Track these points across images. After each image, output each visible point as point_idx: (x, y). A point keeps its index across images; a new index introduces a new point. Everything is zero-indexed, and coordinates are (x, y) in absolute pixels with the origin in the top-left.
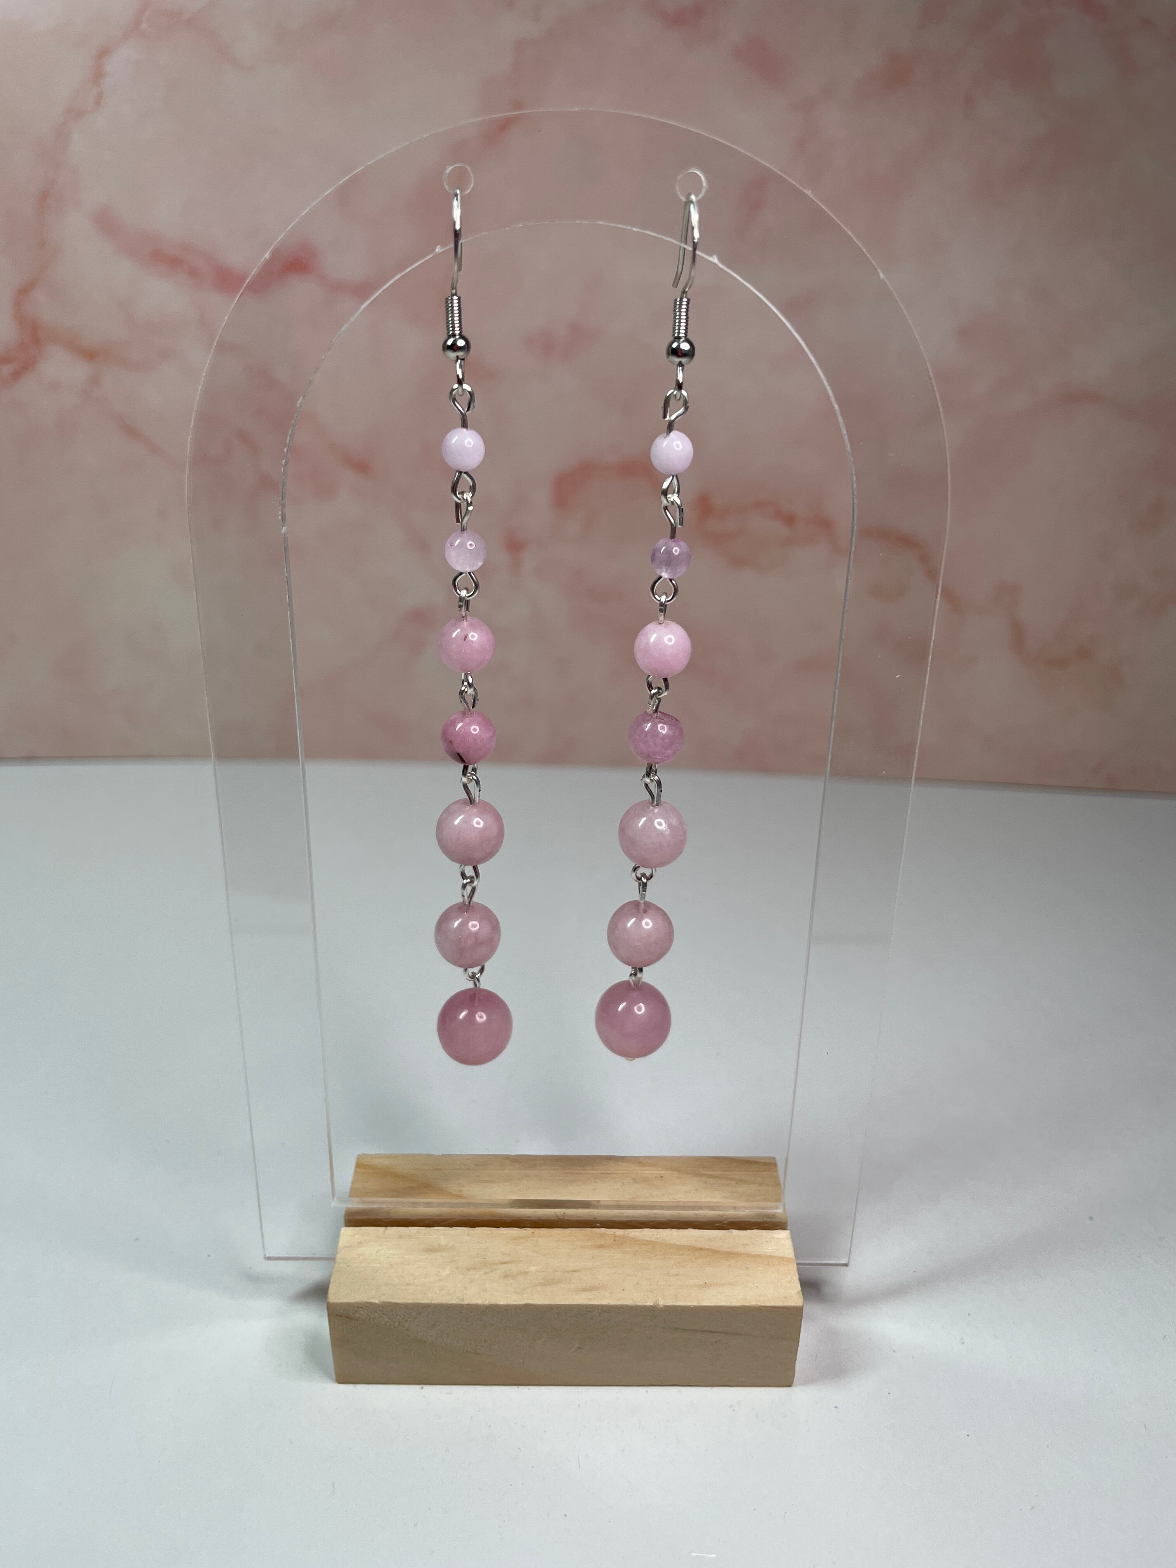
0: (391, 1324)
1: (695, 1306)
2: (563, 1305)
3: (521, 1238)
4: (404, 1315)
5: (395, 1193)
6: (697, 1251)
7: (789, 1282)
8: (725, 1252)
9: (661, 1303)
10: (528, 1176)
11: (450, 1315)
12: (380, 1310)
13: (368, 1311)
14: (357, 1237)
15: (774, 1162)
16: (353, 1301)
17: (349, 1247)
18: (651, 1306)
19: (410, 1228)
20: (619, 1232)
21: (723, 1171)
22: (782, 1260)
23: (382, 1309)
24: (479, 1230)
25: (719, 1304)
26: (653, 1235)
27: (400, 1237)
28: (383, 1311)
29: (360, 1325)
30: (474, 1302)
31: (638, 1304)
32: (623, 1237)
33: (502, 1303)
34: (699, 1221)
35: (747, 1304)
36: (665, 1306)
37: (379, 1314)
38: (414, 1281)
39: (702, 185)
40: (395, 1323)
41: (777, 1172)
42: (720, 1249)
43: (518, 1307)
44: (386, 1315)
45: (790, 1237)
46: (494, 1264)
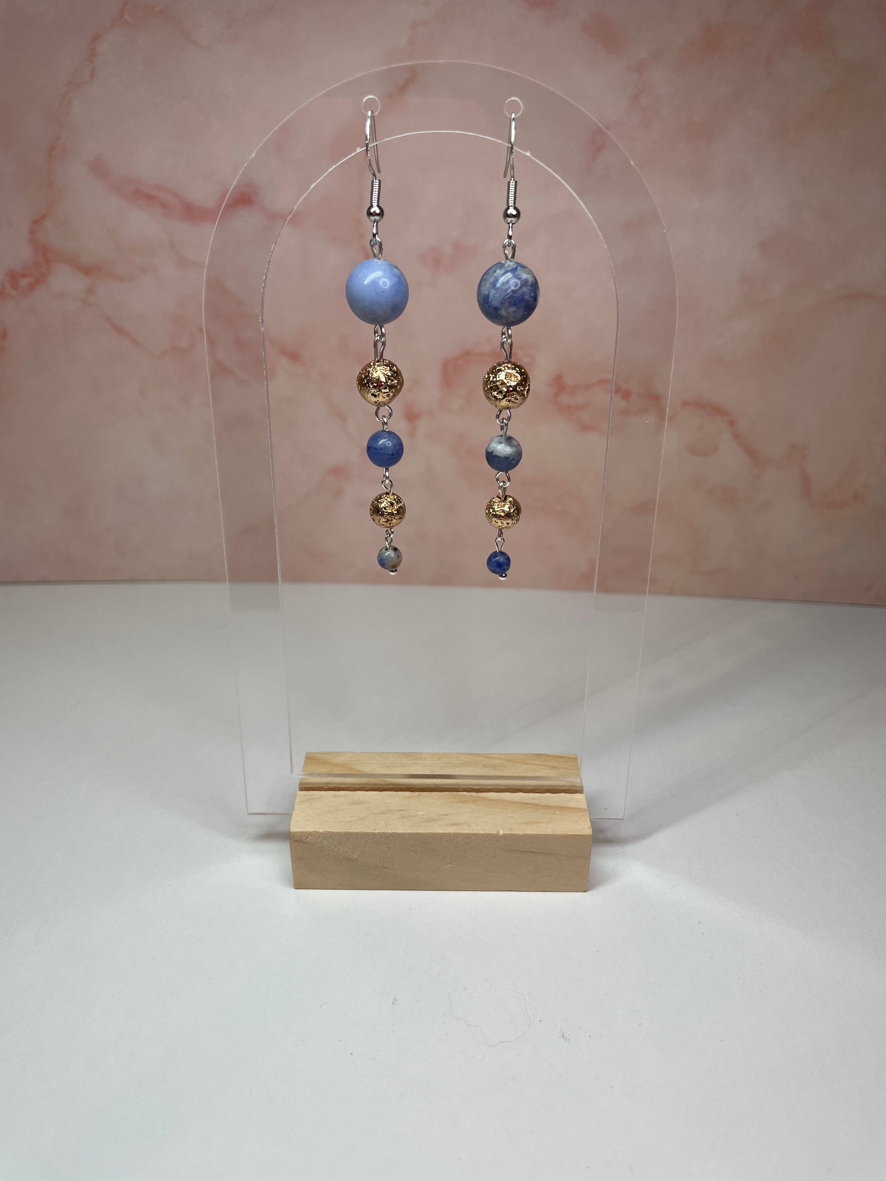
0: (330, 846)
1: (523, 834)
2: (439, 833)
3: (412, 797)
4: (338, 840)
6: (524, 804)
7: (583, 821)
8: (542, 805)
9: (501, 832)
10: (416, 764)
11: (366, 840)
12: (322, 837)
13: (315, 837)
14: (307, 796)
15: (575, 757)
16: (306, 831)
17: (302, 802)
18: (495, 834)
19: (341, 792)
20: (474, 794)
21: (544, 762)
22: (579, 810)
23: (323, 836)
24: (385, 793)
25: (538, 833)
26: (497, 796)
27: (335, 796)
28: (324, 837)
29: (310, 847)
30: (382, 831)
31: (487, 832)
32: (477, 797)
33: (400, 832)
34: (527, 789)
35: (556, 833)
36: (504, 834)
37: (322, 840)
38: (344, 820)
39: (520, 107)
40: (331, 845)
41: (577, 762)
42: (539, 804)
43: (410, 834)
44: (326, 840)
45: (584, 798)
46: (395, 811)
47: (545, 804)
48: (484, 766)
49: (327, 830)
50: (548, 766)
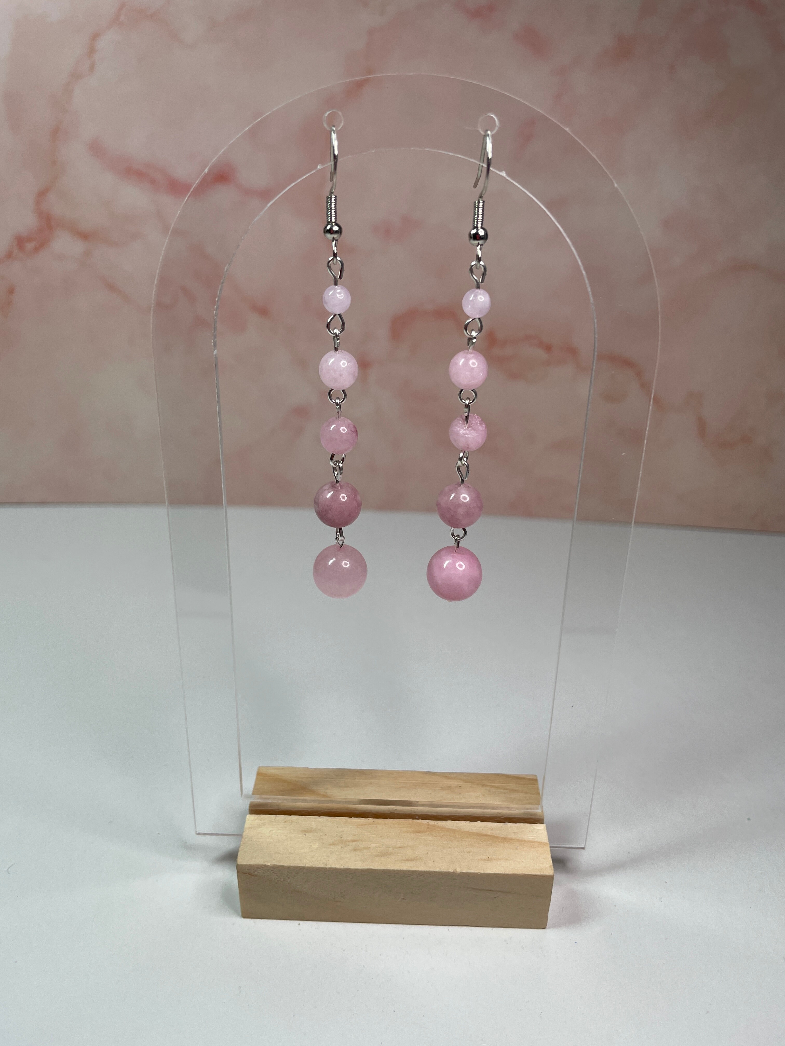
0: (279, 879)
1: (480, 873)
2: (393, 870)
3: (365, 825)
4: (288, 874)
5: (283, 792)
6: (482, 836)
7: (544, 858)
8: (502, 838)
9: (459, 870)
10: (372, 784)
11: (317, 875)
12: (272, 870)
13: (263, 870)
14: (257, 821)
15: (535, 778)
16: (254, 864)
17: (251, 828)
18: (452, 872)
19: (293, 816)
20: (431, 822)
21: (503, 784)
22: (540, 844)
24: (338, 819)
25: (497, 872)
26: (454, 825)
27: (285, 822)
29: (258, 879)
30: (334, 866)
31: (443, 871)
32: (434, 826)
33: (352, 868)
34: (484, 817)
35: (516, 873)
36: (461, 873)
37: (271, 873)
38: (294, 852)
39: (496, 124)
40: (281, 879)
41: (538, 785)
42: (499, 836)
43: (363, 871)
44: (275, 873)
45: (545, 829)
46: (347, 841)
47: (505, 837)
48: (441, 787)
49: (275, 864)
50: (507, 789)
